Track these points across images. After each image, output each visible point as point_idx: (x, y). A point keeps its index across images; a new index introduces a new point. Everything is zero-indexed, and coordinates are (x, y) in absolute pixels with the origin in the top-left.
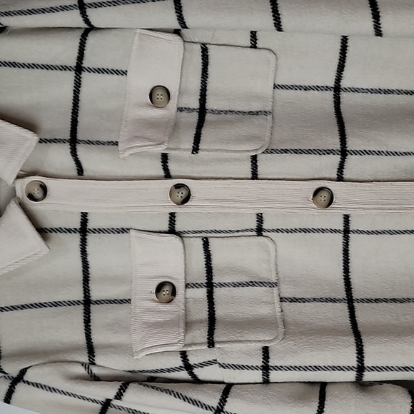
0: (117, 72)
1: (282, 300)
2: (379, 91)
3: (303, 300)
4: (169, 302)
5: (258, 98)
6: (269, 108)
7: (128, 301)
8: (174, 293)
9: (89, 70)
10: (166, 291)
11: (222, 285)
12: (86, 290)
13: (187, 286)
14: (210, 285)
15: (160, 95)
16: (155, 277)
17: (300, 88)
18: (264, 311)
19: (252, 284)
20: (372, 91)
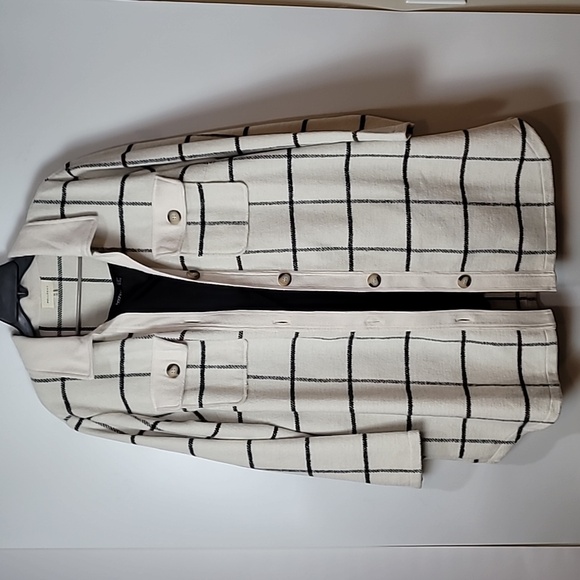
0: (145, 204)
1: (248, 377)
2: (319, 202)
3: (262, 377)
4: (175, 377)
5: (238, 212)
6: (246, 220)
7: (149, 374)
8: (178, 372)
9: (127, 204)
10: (174, 371)
11: (210, 367)
12: (122, 368)
13: (188, 366)
14: (203, 367)
15: (174, 216)
16: (167, 361)
17: (266, 203)
18: (236, 384)
19: (230, 367)
20: (314, 202)
